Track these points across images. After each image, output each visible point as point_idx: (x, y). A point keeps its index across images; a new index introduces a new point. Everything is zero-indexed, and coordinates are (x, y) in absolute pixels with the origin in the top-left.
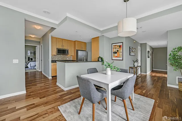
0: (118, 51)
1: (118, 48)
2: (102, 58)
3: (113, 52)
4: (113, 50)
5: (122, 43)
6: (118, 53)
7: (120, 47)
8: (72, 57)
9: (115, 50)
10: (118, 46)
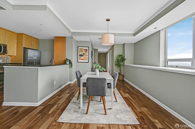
0: (84, 54)
1: (84, 52)
2: (70, 61)
3: (79, 55)
4: (80, 53)
5: (89, 47)
6: (84, 56)
7: (86, 51)
8: (10, 57)
9: (81, 53)
10: (84, 50)
